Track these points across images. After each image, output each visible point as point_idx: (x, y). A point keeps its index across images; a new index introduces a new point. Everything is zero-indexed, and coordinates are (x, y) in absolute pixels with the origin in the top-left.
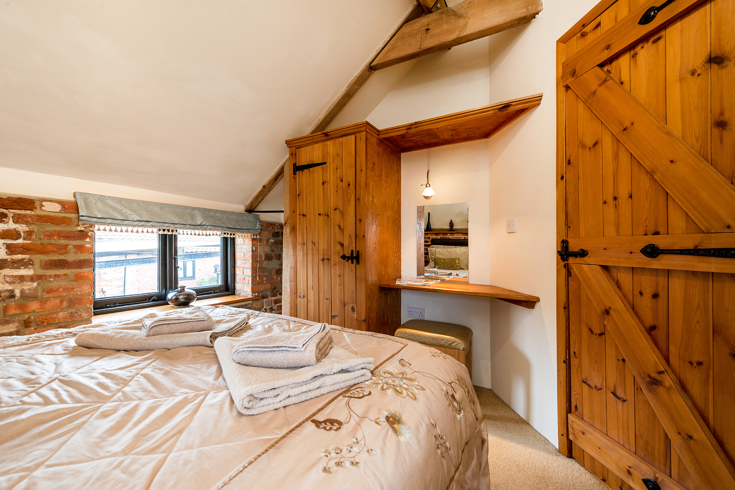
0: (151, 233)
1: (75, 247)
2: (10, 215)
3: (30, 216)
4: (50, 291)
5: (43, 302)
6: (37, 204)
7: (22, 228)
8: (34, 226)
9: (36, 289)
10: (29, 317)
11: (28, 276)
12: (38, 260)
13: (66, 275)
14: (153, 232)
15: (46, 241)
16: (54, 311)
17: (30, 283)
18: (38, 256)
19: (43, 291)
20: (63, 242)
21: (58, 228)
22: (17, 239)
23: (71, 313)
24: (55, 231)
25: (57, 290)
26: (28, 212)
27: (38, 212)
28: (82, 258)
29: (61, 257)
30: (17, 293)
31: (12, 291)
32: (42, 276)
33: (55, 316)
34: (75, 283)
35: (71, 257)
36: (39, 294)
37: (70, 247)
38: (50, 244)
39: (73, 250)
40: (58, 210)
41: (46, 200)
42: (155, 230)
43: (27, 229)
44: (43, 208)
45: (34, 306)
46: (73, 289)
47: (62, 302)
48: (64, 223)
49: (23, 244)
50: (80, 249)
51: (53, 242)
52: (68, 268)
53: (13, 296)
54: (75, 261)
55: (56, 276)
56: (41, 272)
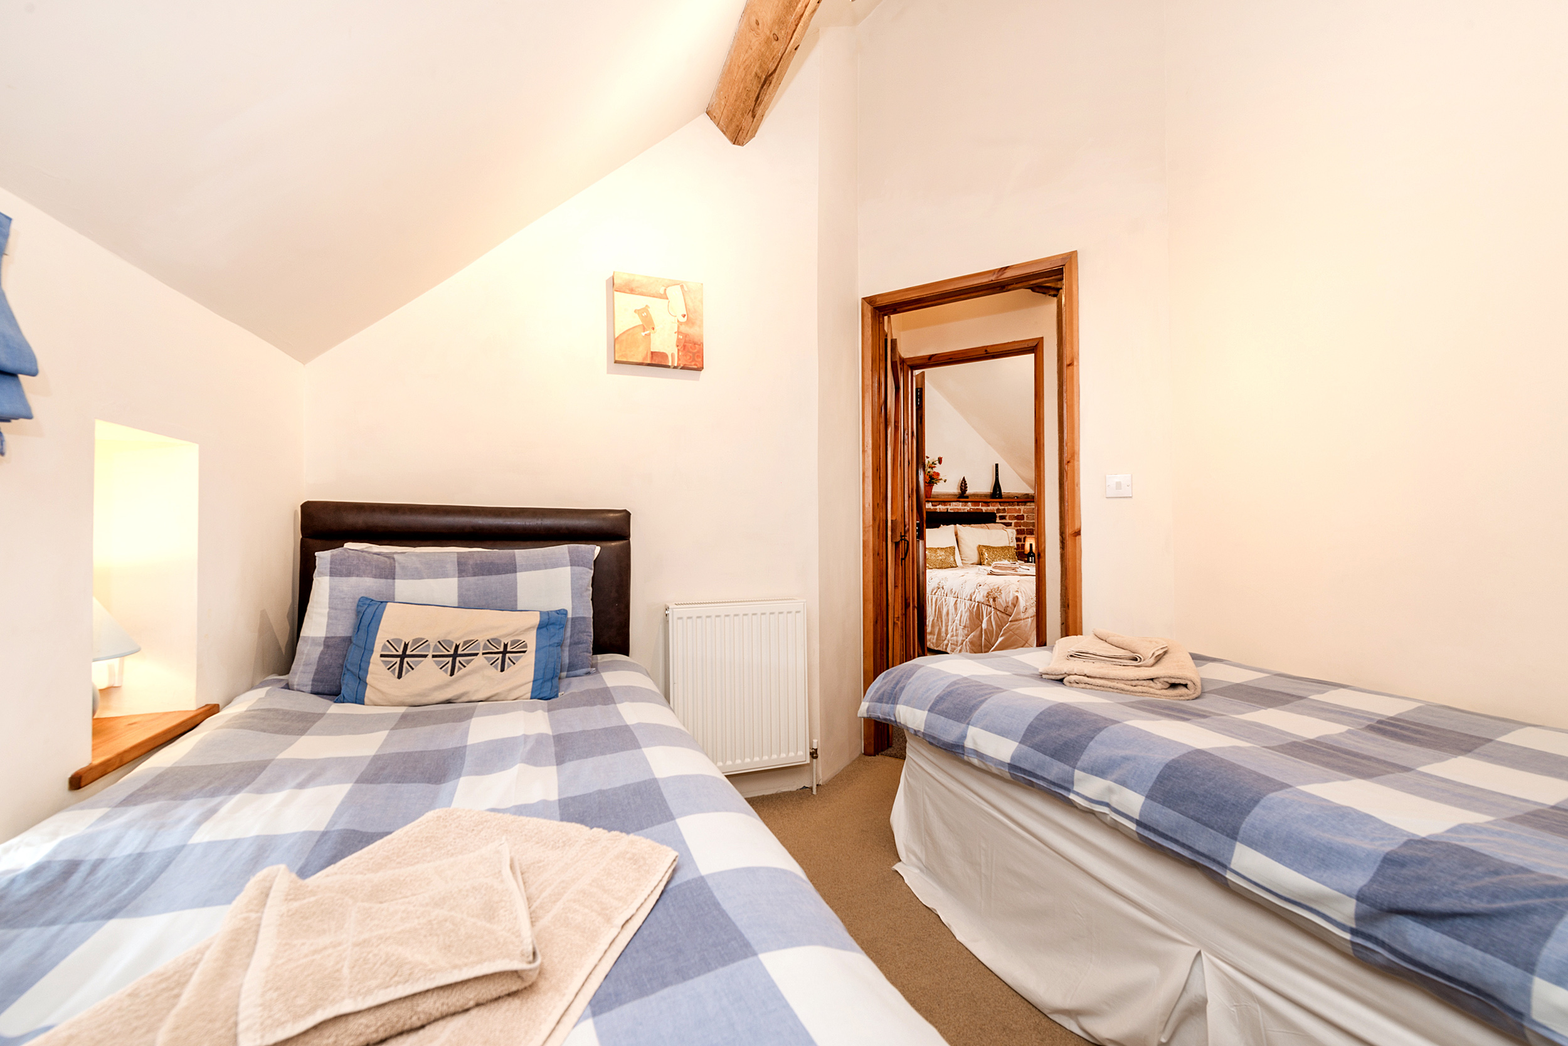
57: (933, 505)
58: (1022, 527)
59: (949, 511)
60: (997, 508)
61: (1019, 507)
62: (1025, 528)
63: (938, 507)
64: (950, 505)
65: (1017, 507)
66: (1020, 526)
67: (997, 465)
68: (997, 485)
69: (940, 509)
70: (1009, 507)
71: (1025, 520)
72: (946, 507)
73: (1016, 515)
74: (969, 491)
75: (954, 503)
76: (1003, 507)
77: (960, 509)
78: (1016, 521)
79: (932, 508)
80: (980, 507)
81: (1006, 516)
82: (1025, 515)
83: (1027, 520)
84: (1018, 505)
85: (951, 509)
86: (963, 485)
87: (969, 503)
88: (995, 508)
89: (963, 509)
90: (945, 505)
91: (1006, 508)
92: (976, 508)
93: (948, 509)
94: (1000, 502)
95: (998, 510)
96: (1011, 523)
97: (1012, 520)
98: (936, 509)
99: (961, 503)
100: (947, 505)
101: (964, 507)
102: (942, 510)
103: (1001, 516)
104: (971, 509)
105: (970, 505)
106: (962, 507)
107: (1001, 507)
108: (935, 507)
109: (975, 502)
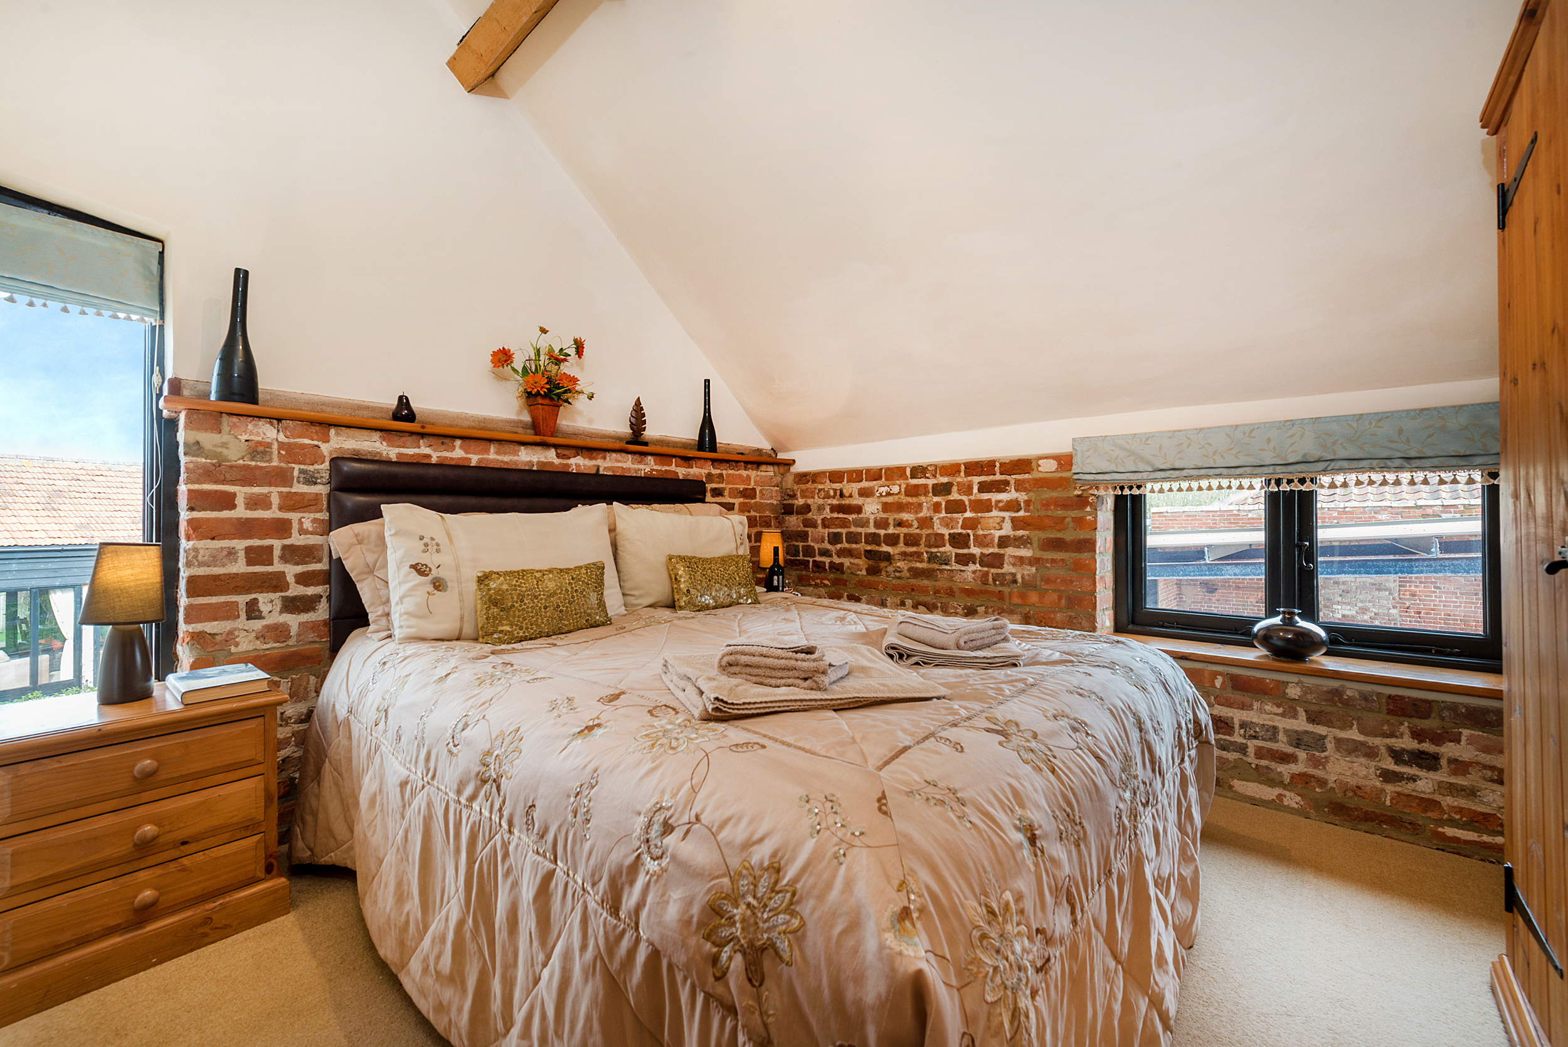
0: (1249, 489)
1: (1074, 519)
2: (1012, 482)
3: (1028, 480)
4: (1048, 581)
5: (1042, 594)
6: (1034, 465)
7: (1022, 497)
8: (1032, 494)
9: (1034, 576)
10: (1029, 612)
11: (1027, 557)
12: (1036, 538)
13: (1062, 560)
14: (1251, 487)
15: (1043, 513)
16: (1053, 610)
17: (1029, 568)
18: (1036, 532)
19: (1042, 580)
20: (1060, 513)
21: (1055, 494)
22: (1018, 511)
23: (1070, 617)
24: (1051, 498)
25: (1055, 581)
26: (1027, 476)
27: (1035, 475)
28: (1081, 537)
29: (1059, 535)
30: (1019, 578)
31: (1014, 575)
32: (1039, 559)
33: (1052, 616)
34: (1073, 574)
35: (1069, 536)
36: (1038, 583)
37: (1068, 520)
38: (1047, 516)
39: (1071, 525)
40: (1054, 469)
41: (1041, 458)
42: (1258, 483)
43: (1026, 498)
44: (1040, 469)
45: (1034, 598)
46: (1072, 582)
47: (1060, 598)
48: (1060, 486)
49: (1023, 517)
50: (1080, 522)
51: (1050, 513)
52: (1066, 551)
53: (1015, 581)
54: (1073, 541)
55: (1053, 561)
56: (1040, 554)
57: (558, 456)
59: (601, 472)
60: (706, 471)
61: (746, 472)
63: (573, 461)
64: (605, 458)
65: (744, 474)
67: (707, 383)
68: (707, 423)
69: (577, 465)
70: (731, 472)
72: (594, 462)
73: (742, 488)
74: (650, 432)
75: (614, 455)
76: (718, 471)
77: (629, 469)
78: (742, 500)
79: (557, 461)
80: (673, 468)
81: (724, 489)
84: (745, 469)
85: (605, 469)
86: (637, 415)
87: (650, 458)
88: (704, 472)
89: (636, 471)
90: (591, 458)
91: (724, 472)
92: (665, 469)
93: (596, 467)
94: (713, 461)
95: (709, 476)
96: (735, 504)
97: (736, 497)
98: (568, 466)
99: (630, 457)
100: (595, 459)
101: (636, 466)
102: (583, 470)
103: (716, 489)
104: (656, 470)
105: (652, 463)
106: (633, 466)
107: (715, 472)
108: (565, 461)
109: (663, 457)
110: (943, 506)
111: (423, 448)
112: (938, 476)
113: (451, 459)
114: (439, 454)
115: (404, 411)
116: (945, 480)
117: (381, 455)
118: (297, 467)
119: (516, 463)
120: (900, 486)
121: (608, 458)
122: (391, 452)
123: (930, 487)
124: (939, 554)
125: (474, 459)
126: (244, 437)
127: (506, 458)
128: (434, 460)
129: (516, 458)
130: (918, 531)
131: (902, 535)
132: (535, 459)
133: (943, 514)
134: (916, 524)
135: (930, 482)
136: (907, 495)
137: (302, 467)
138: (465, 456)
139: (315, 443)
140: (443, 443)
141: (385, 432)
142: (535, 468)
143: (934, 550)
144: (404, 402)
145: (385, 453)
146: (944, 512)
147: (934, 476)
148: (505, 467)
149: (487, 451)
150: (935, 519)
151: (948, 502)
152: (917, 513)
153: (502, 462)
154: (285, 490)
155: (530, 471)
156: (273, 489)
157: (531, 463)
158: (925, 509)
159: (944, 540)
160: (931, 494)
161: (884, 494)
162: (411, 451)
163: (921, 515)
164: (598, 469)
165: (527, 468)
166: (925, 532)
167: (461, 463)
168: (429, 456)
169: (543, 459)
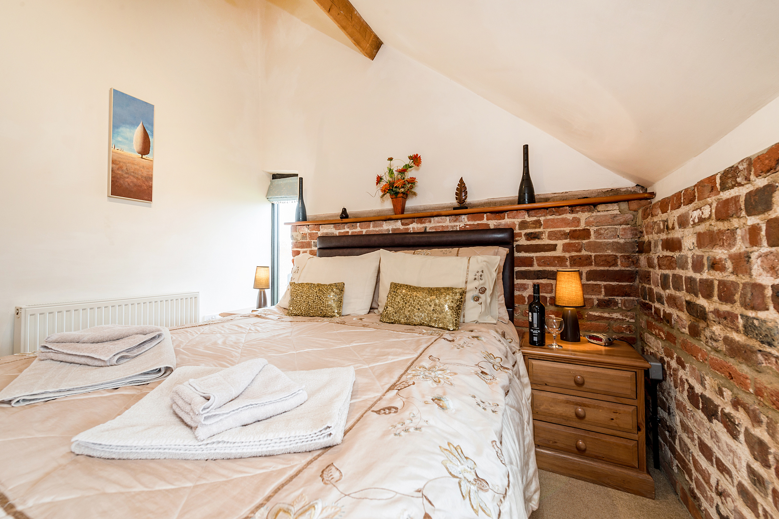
57: (403, 224)
58: (584, 253)
59: (428, 230)
60: (520, 220)
61: (574, 215)
62: (593, 254)
63: (411, 226)
64: (430, 222)
65: (570, 216)
66: (580, 251)
67: (526, 148)
68: (526, 181)
69: (413, 228)
70: (549, 217)
71: (593, 238)
72: (424, 225)
73: (567, 230)
74: (471, 199)
75: (436, 219)
76: (535, 218)
77: (447, 227)
78: (567, 241)
79: (402, 227)
80: (485, 221)
81: (542, 233)
82: (592, 229)
83: (596, 238)
84: (572, 212)
85: (430, 228)
86: (462, 189)
87: (463, 217)
88: (517, 221)
89: (452, 227)
90: (421, 223)
91: (542, 219)
92: (476, 223)
93: (426, 228)
94: (528, 210)
95: (523, 225)
96: (556, 245)
97: (559, 239)
98: (408, 229)
99: (448, 218)
100: (424, 223)
101: (453, 224)
102: (416, 230)
103: (532, 233)
104: (469, 225)
105: (466, 220)
106: (451, 224)
107: (528, 219)
108: (406, 227)
109: (478, 214)
110: (763, 233)
111: (346, 229)
112: (752, 177)
113: (356, 232)
114: (352, 231)
115: (344, 214)
116: (761, 182)
117: (334, 233)
118: (313, 241)
119: (381, 230)
120: (710, 205)
121: (432, 222)
122: (337, 232)
123: (742, 199)
124: (756, 322)
125: (364, 231)
126: (301, 233)
127: (377, 229)
128: (350, 234)
129: (382, 228)
130: (733, 278)
131: (716, 283)
132: (390, 227)
133: (765, 249)
134: (729, 265)
135: (741, 192)
136: (718, 219)
137: (314, 241)
138: (361, 230)
139: (317, 232)
140: (353, 226)
141: (335, 224)
142: (391, 232)
143: (751, 314)
144: (344, 211)
145: (335, 233)
146: (765, 243)
147: (748, 179)
148: (377, 233)
149: (369, 227)
150: (754, 256)
151: (769, 222)
152: (731, 246)
153: (375, 231)
154: (310, 249)
155: (389, 234)
156: (307, 249)
157: (388, 230)
158: (739, 242)
159: (764, 296)
160: (743, 213)
161: (696, 221)
162: (342, 231)
163: (734, 250)
164: (426, 229)
165: (387, 233)
166: (743, 279)
167: (359, 234)
168: (348, 232)
169: (395, 227)
